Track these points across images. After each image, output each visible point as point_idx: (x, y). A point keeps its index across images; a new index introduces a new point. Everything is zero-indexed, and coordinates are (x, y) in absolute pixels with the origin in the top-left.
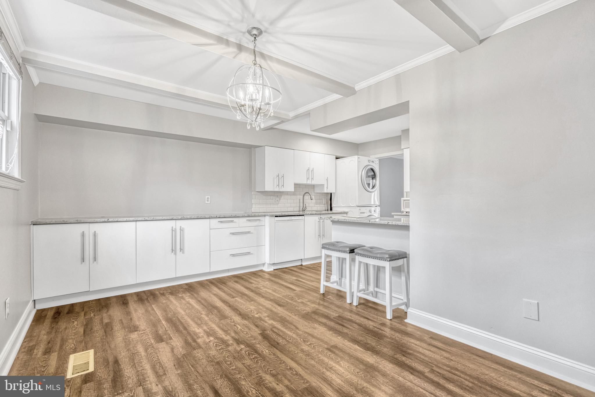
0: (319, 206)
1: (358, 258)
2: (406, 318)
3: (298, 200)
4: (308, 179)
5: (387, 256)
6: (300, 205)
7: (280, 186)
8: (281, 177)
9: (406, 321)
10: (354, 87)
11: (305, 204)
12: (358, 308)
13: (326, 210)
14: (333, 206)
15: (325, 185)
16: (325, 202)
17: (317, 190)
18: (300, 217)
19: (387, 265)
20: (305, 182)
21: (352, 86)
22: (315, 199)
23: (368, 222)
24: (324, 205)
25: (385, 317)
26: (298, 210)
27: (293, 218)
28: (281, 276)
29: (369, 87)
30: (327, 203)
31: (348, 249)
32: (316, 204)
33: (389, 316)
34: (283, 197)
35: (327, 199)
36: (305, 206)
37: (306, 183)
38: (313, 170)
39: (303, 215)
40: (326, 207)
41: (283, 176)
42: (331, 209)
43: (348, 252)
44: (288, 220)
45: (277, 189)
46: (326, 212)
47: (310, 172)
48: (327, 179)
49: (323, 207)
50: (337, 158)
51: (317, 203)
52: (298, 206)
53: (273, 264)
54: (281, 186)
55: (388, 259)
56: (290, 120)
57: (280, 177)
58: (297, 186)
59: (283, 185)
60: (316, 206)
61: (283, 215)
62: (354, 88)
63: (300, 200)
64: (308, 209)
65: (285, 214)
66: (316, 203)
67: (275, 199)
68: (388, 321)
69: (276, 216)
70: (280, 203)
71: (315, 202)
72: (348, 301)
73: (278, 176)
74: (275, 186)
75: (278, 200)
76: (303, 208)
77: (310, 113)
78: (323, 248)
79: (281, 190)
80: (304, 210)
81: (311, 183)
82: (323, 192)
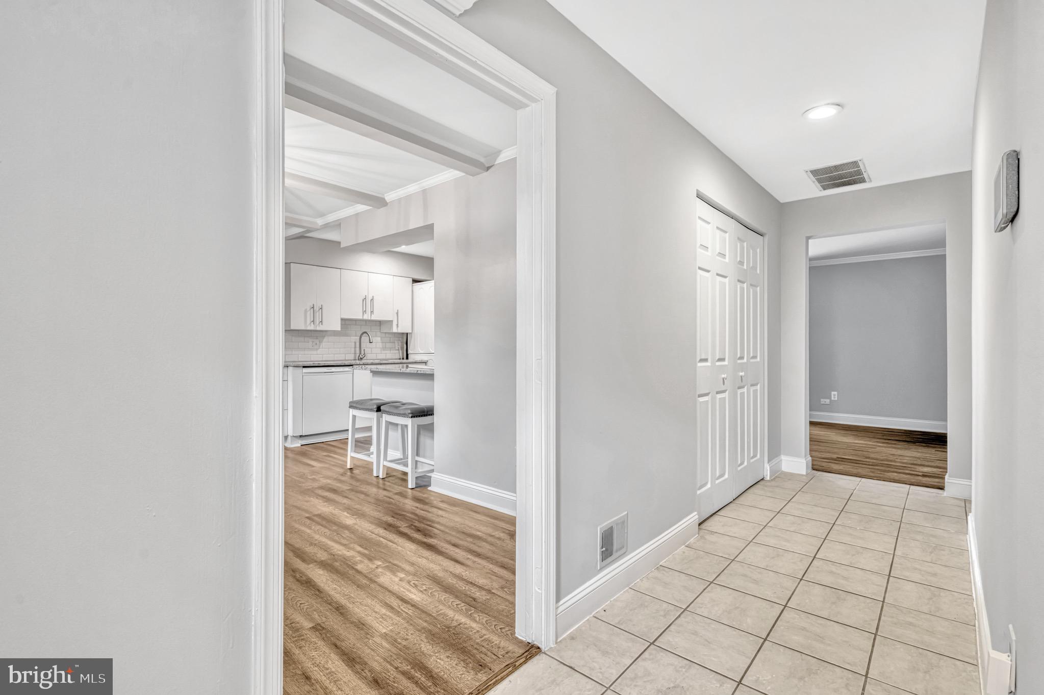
0: (389, 352)
1: (386, 418)
2: (430, 485)
3: (353, 343)
4: (364, 312)
5: (409, 412)
6: (355, 351)
7: (317, 321)
8: (318, 310)
9: (429, 488)
10: (383, 197)
11: (364, 350)
12: (385, 481)
13: (400, 359)
14: (409, 352)
15: (394, 322)
16: (400, 347)
17: (385, 329)
18: (347, 369)
19: (408, 422)
20: (359, 316)
21: (380, 196)
22: (382, 342)
23: (399, 371)
24: (397, 352)
25: (406, 487)
26: (353, 358)
27: (333, 369)
28: (307, 452)
29: (400, 200)
30: (402, 348)
31: (375, 407)
32: (384, 350)
33: (411, 484)
34: (326, 339)
35: (402, 342)
36: (363, 352)
37: (362, 318)
38: (373, 299)
39: (352, 365)
40: (401, 355)
41: (321, 308)
42: (407, 358)
43: (375, 410)
44: (325, 373)
45: (312, 327)
46: (402, 361)
47: (367, 302)
48: (397, 313)
49: (394, 354)
50: (415, 281)
51: (386, 348)
52: (353, 352)
53: (301, 436)
54: (318, 323)
55: (410, 415)
56: (318, 229)
57: (316, 308)
58: (345, 322)
59: (321, 322)
60: (383, 352)
61: (317, 365)
62: (384, 199)
63: (355, 343)
64: (369, 356)
65: (319, 364)
66: (384, 348)
67: (313, 342)
68: (410, 491)
69: (304, 367)
70: (321, 347)
71: (381, 347)
72: (375, 474)
73: (313, 308)
74: (308, 322)
75: (318, 343)
76: (359, 356)
77: (340, 224)
78: (351, 407)
79: (318, 329)
80: (361, 359)
81: (369, 318)
82: (391, 331)
